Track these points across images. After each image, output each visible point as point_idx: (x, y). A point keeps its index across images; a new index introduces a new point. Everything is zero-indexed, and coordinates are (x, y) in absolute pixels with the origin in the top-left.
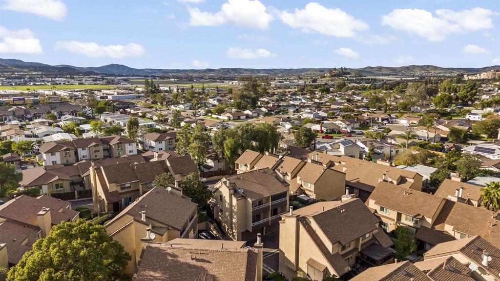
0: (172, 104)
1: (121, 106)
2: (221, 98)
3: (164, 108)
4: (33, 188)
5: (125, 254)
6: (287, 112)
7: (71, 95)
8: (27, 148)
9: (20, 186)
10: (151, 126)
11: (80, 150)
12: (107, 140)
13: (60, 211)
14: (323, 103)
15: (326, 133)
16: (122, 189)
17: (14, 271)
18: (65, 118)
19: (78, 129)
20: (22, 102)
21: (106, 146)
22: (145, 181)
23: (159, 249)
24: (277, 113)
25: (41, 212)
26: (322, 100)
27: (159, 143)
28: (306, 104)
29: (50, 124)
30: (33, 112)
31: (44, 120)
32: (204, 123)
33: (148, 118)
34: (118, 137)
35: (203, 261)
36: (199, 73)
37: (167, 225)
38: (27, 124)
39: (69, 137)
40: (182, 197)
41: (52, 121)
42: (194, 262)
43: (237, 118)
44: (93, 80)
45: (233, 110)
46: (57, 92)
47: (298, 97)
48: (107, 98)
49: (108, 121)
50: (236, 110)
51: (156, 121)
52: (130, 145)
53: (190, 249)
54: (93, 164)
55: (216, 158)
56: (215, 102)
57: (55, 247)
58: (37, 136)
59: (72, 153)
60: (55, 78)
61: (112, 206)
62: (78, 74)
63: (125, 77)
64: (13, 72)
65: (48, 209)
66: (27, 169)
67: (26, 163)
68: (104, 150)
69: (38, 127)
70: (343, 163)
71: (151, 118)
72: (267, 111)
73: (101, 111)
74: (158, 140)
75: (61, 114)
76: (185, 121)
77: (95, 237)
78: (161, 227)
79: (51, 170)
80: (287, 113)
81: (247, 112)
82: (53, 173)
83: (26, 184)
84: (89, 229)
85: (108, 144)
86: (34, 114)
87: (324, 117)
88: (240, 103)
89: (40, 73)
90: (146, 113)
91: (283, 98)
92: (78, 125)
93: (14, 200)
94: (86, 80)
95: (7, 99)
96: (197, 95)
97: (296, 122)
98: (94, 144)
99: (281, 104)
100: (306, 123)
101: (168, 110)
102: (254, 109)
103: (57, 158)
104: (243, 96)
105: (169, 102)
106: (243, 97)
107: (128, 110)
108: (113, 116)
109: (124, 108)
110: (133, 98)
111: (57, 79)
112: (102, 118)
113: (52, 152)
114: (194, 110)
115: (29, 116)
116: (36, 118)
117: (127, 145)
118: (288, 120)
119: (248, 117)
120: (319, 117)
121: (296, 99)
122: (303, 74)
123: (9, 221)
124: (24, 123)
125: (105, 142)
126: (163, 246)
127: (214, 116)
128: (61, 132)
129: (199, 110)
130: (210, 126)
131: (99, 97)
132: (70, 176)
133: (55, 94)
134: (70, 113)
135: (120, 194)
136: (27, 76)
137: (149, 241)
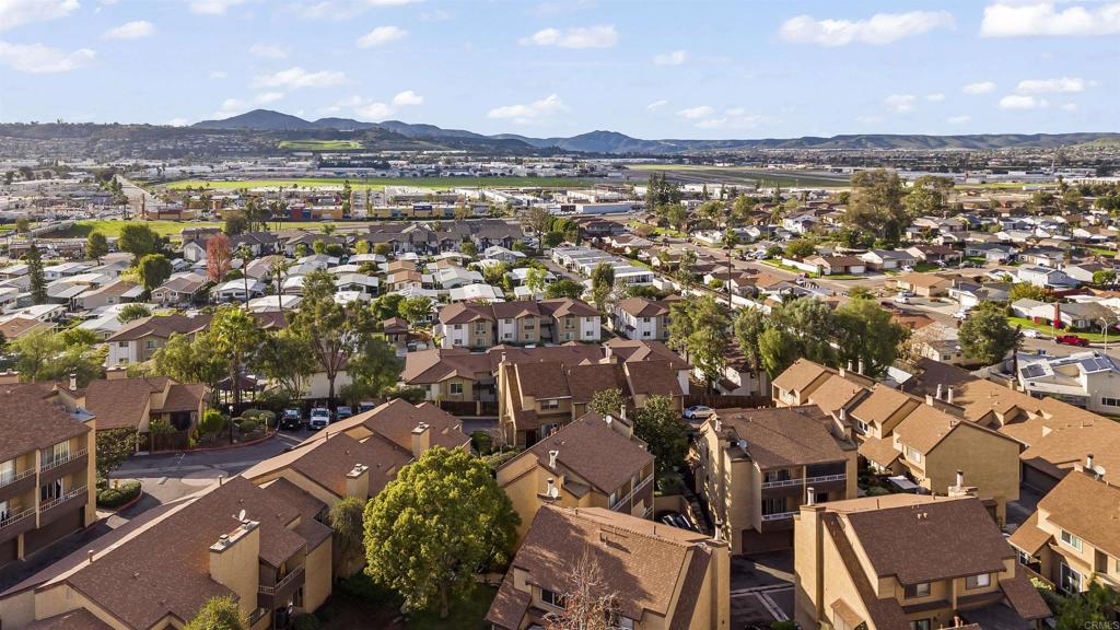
0: (698, 229)
1: (595, 231)
2: (813, 218)
3: (683, 236)
4: (419, 386)
5: (512, 514)
6: (982, 262)
7: (510, 201)
8: (422, 312)
9: (400, 380)
10: (644, 279)
11: (501, 322)
12: (550, 307)
13: (445, 432)
14: (1098, 241)
15: (1073, 329)
16: (543, 408)
17: (373, 504)
18: (492, 252)
19: (509, 278)
20: (426, 214)
21: (546, 319)
22: (581, 400)
23: (558, 514)
24: (952, 263)
25: (418, 430)
26: (1098, 233)
27: (645, 321)
28: (1042, 243)
29: (466, 263)
30: (442, 237)
31: (457, 255)
32: (755, 280)
33: (641, 260)
34: (569, 303)
35: (617, 546)
36: (785, 147)
37: (591, 483)
38: (429, 261)
39: (490, 294)
40: (632, 439)
41: (469, 257)
42: (604, 546)
43: (842, 270)
44: (556, 167)
45: (839, 249)
46: (487, 193)
47: (1028, 220)
48: (573, 208)
49: (565, 263)
50: (846, 250)
51: (655, 269)
52: (588, 320)
53: (601, 524)
54: (504, 358)
55: (743, 369)
56: (799, 228)
57: (422, 479)
58: (439, 286)
59: (488, 326)
60: (489, 161)
61: (524, 437)
62: (530, 153)
63: (618, 160)
64: (421, 150)
65: (427, 426)
66: (415, 350)
67: (416, 337)
68: (542, 326)
69: (444, 270)
70: (1047, 416)
71: (648, 262)
72: (924, 257)
73: (555, 240)
74: (644, 315)
75: (486, 243)
76: (715, 271)
77: (471, 475)
78: (580, 485)
79: (449, 357)
80: (980, 264)
81: (871, 257)
82: (449, 363)
83: (410, 379)
84: (466, 463)
85: (551, 316)
86: (443, 242)
87: (1084, 283)
88: (856, 234)
89: (465, 152)
90: (640, 248)
91: (983, 223)
92: (510, 269)
93: (387, 405)
94: (543, 167)
95: (404, 207)
96: (760, 207)
97: (993, 293)
98: (525, 313)
99: (970, 239)
100: (1019, 296)
101: (690, 241)
102: (891, 249)
103: (464, 334)
104: (861, 215)
105: (693, 223)
106: (862, 219)
107: (607, 240)
108: (575, 253)
109: (600, 236)
110: (623, 210)
111: (492, 164)
112: (556, 254)
113: (456, 322)
114: (745, 244)
115: (434, 244)
116: (444, 250)
117: (583, 320)
118: (975, 285)
119: (870, 269)
120: (1067, 281)
121: (1022, 227)
122: (1076, 147)
123: (377, 436)
124: (424, 258)
125: (545, 310)
126: (568, 512)
127: (786, 262)
128: (480, 282)
129: (756, 245)
130: (767, 289)
131: (559, 206)
132: (476, 373)
133: (483, 198)
134: (502, 241)
135: (540, 417)
136: (442, 158)
137: (549, 499)
